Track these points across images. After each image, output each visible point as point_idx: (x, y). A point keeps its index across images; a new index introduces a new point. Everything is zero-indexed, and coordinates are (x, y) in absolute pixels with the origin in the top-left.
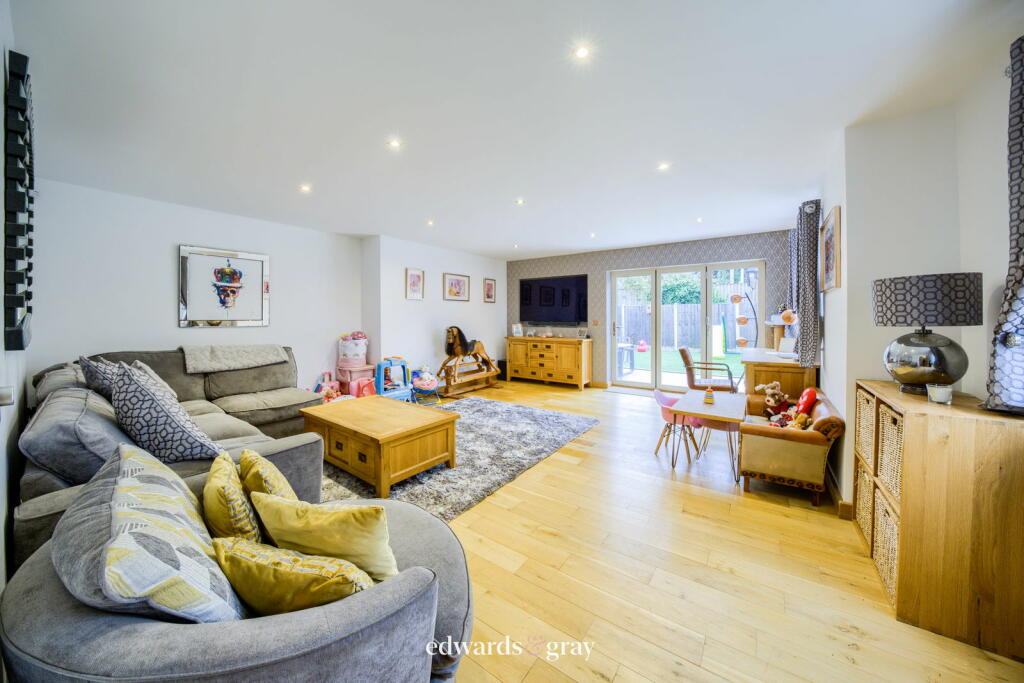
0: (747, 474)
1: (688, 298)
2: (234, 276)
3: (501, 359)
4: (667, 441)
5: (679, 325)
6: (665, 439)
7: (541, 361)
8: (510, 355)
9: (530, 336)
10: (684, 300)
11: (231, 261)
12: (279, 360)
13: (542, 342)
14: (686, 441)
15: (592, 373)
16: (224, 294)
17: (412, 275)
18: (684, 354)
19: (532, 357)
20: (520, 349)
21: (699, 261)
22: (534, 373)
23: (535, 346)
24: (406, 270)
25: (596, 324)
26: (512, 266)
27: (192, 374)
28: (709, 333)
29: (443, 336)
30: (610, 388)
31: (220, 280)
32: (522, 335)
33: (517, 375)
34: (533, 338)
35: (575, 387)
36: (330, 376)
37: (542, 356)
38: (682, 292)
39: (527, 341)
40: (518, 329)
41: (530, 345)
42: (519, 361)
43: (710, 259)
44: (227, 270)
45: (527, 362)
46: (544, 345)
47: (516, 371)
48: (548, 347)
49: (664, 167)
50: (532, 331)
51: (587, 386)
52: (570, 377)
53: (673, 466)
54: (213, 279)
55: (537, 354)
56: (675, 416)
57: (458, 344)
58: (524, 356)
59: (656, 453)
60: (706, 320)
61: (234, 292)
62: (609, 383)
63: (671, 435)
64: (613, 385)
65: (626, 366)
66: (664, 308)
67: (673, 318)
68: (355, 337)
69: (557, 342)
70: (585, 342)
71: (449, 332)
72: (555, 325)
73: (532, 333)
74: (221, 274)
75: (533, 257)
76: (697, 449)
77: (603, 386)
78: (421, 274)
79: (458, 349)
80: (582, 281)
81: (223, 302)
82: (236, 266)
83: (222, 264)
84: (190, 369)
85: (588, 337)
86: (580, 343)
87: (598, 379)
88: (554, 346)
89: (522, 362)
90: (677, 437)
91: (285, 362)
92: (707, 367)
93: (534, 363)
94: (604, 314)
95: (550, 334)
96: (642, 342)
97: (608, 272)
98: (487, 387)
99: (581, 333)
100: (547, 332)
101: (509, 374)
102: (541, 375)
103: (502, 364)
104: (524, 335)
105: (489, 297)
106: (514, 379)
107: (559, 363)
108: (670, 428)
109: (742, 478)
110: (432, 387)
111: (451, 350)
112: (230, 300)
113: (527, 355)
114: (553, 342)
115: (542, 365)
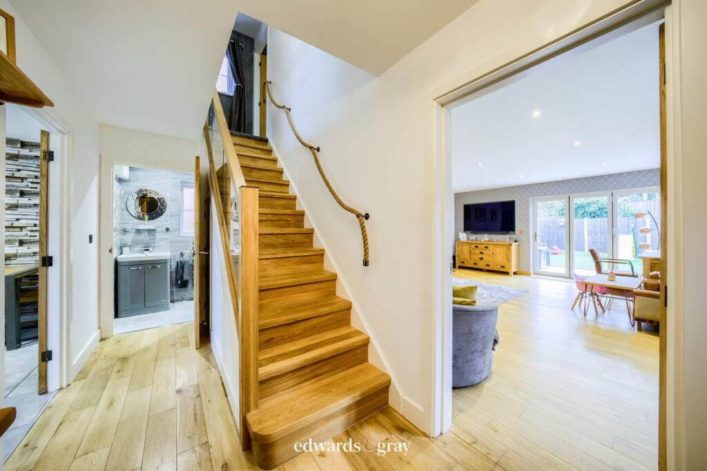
0: (639, 320)
1: (599, 213)
4: (581, 302)
5: (589, 234)
6: (578, 301)
7: (481, 256)
8: (458, 252)
9: (472, 240)
10: (593, 215)
13: (481, 244)
14: (594, 302)
15: (518, 265)
18: (593, 253)
19: (474, 254)
20: (466, 249)
21: (606, 189)
22: (475, 264)
23: (477, 247)
25: (521, 232)
26: (458, 196)
28: (615, 239)
30: (532, 276)
32: (466, 240)
33: (462, 265)
34: (474, 242)
35: (507, 273)
37: (481, 253)
38: (592, 209)
39: (471, 244)
40: (463, 236)
41: (473, 246)
42: (464, 256)
43: (615, 188)
45: (471, 257)
46: (483, 246)
47: (463, 262)
48: (486, 247)
49: (577, 143)
50: (473, 237)
51: (515, 273)
52: (503, 267)
53: (585, 315)
55: (478, 252)
56: (586, 285)
58: (468, 253)
59: (572, 309)
60: (613, 231)
62: (532, 272)
63: (584, 299)
64: (534, 274)
65: (544, 262)
66: (576, 222)
67: (583, 229)
69: (493, 245)
70: (514, 245)
72: (490, 234)
73: (474, 239)
75: (473, 190)
76: (603, 308)
77: (528, 274)
80: (511, 205)
85: (516, 241)
86: (510, 245)
87: (523, 269)
88: (490, 247)
89: (468, 257)
90: (587, 300)
92: (613, 261)
93: (476, 257)
94: (528, 226)
95: (487, 239)
96: (555, 247)
97: (531, 199)
99: (510, 238)
100: (485, 238)
101: (459, 264)
102: (481, 265)
104: (468, 240)
106: (460, 267)
107: (495, 257)
108: (582, 295)
109: (636, 322)
113: (470, 252)
114: (489, 244)
115: (482, 259)
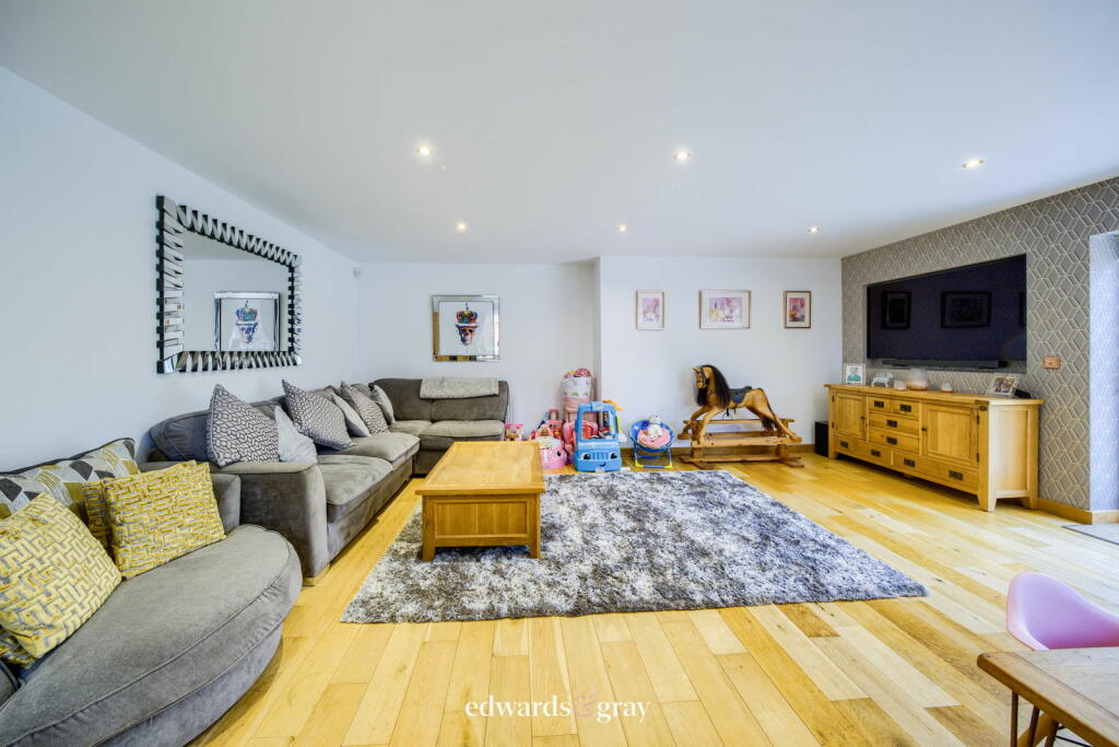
2: (471, 317)
3: (821, 419)
7: (893, 433)
8: (834, 416)
11: (470, 304)
12: (488, 392)
13: (892, 397)
16: (464, 333)
17: (645, 300)
19: (872, 424)
20: (852, 408)
22: (876, 453)
23: (880, 405)
24: (637, 293)
25: (1054, 366)
26: (850, 263)
27: (424, 399)
29: (691, 377)
31: (461, 321)
32: (862, 381)
35: (970, 499)
36: (557, 414)
37: (892, 424)
39: (864, 394)
41: (870, 401)
42: (848, 428)
44: (466, 313)
45: (864, 433)
46: (897, 404)
47: (845, 445)
48: (906, 408)
50: (884, 375)
51: (1001, 503)
52: (956, 475)
54: (456, 321)
55: (884, 419)
57: (713, 390)
58: (859, 421)
61: (471, 331)
68: (578, 374)
69: (932, 401)
71: (698, 372)
73: (885, 380)
74: (461, 316)
77: (1076, 516)
78: (660, 297)
79: (712, 397)
81: (464, 340)
82: (473, 307)
83: (461, 307)
84: (422, 396)
86: (982, 406)
87: (1055, 496)
88: (919, 410)
89: (856, 429)
91: (495, 395)
93: (879, 434)
94: (1084, 341)
95: (917, 384)
98: (773, 461)
101: (833, 447)
102: (891, 459)
103: (821, 430)
104: (868, 383)
105: (794, 319)
106: (841, 457)
107: (932, 441)
110: (659, 445)
111: (702, 398)
112: (468, 338)
113: (863, 418)
114: (916, 400)
115: (892, 441)
